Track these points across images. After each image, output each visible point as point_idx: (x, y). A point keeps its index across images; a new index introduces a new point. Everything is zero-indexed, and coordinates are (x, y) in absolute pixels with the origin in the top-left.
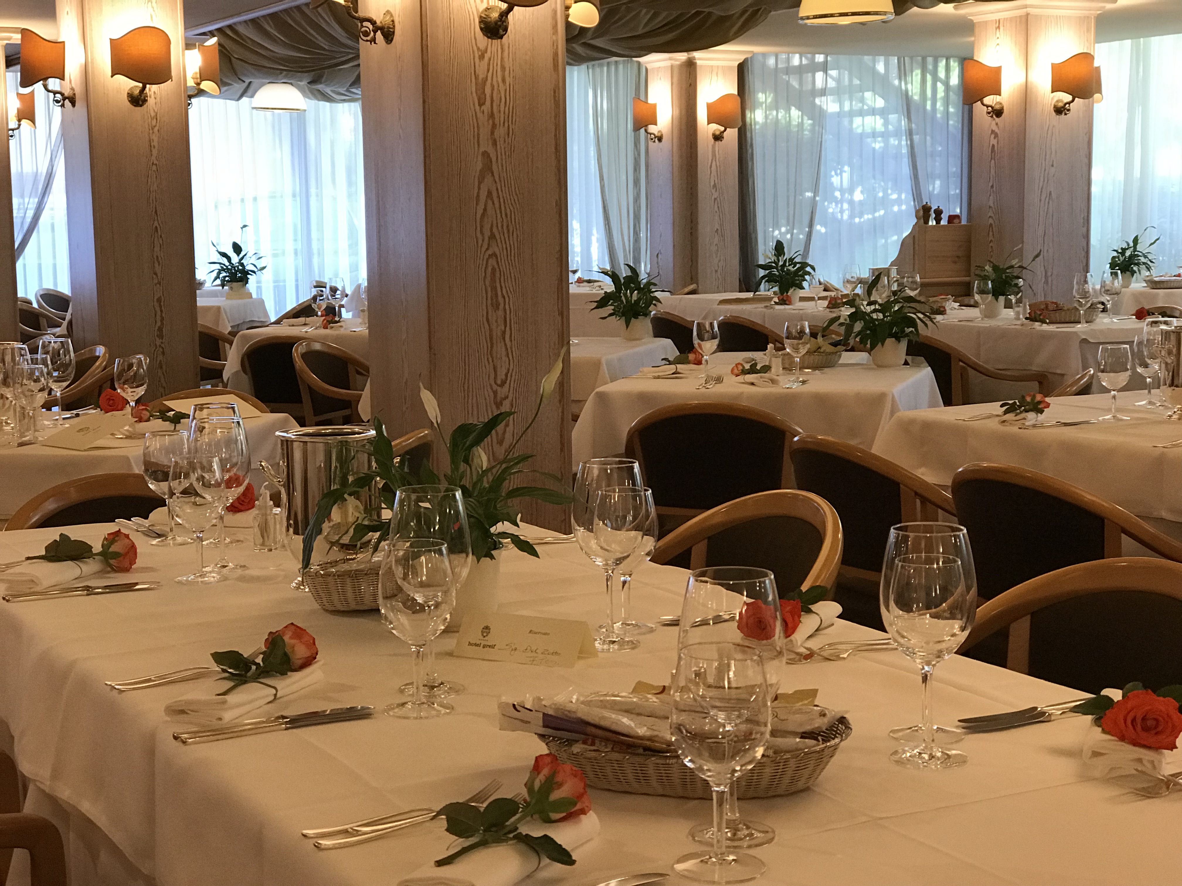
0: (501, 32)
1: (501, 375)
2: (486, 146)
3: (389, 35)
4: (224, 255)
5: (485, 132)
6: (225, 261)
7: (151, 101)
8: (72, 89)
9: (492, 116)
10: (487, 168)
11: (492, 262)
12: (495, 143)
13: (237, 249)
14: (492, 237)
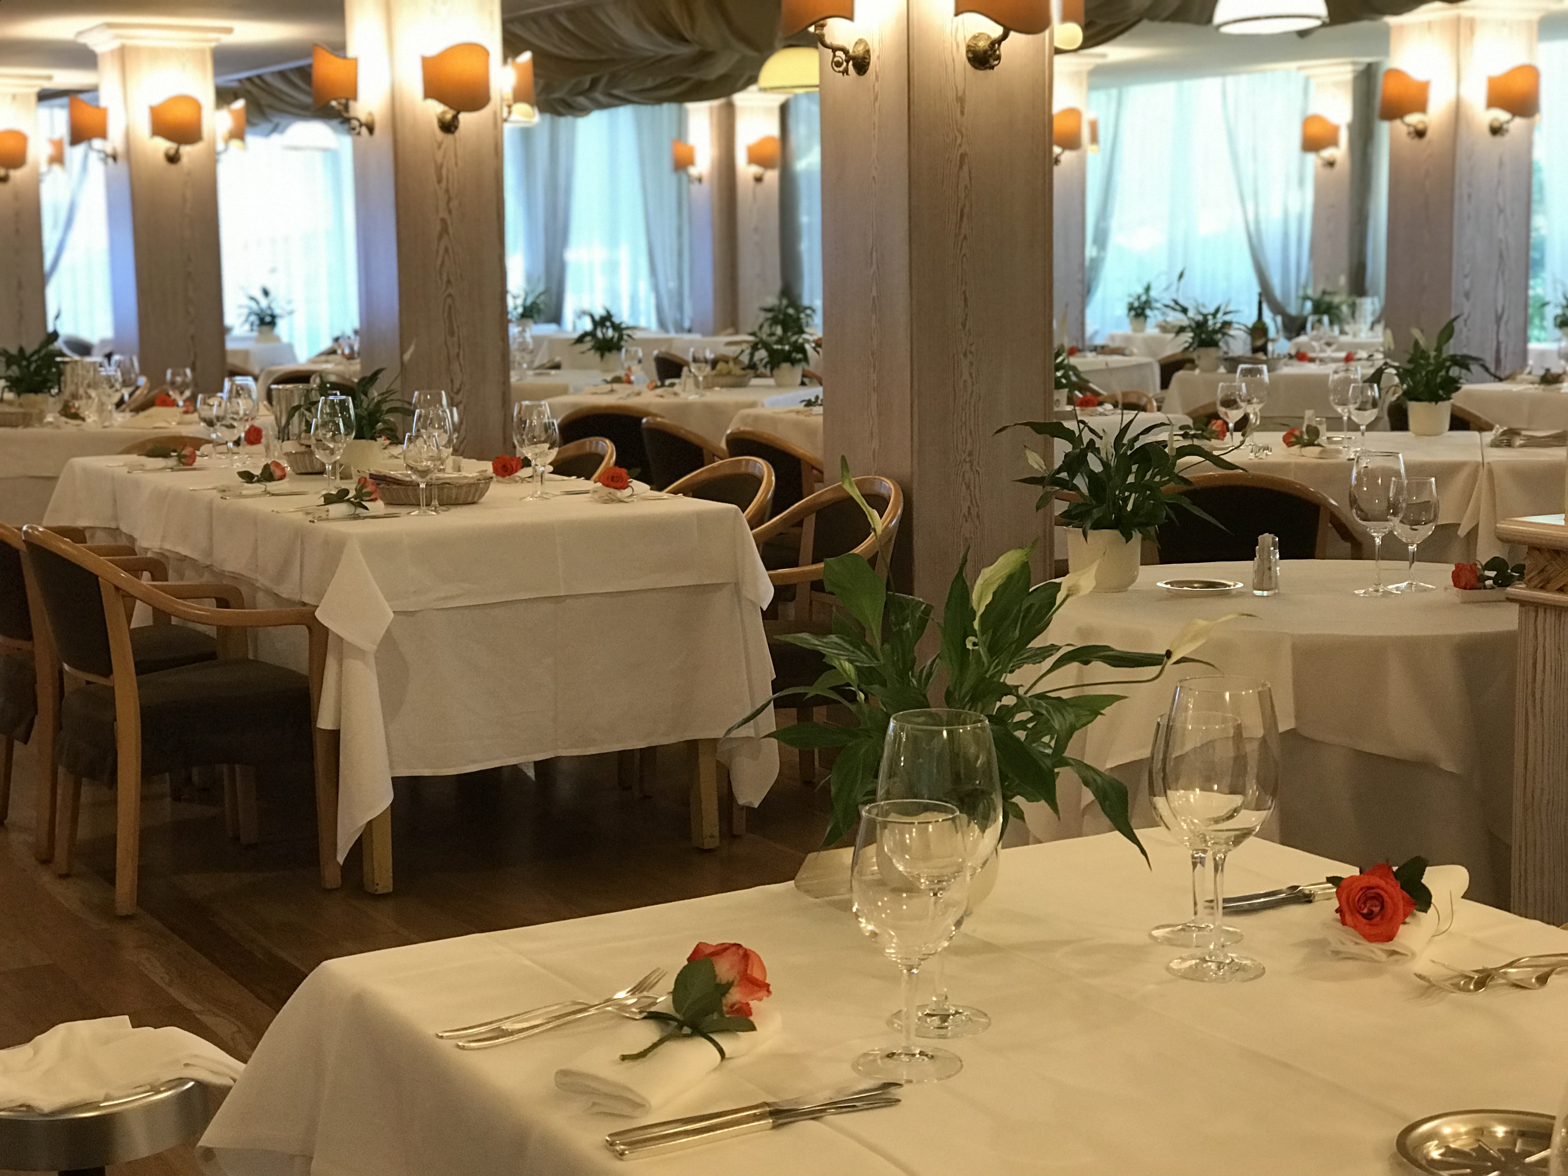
0: (453, 129)
1: (457, 385)
2: (443, 214)
3: (371, 129)
4: (252, 299)
5: (442, 204)
6: (253, 305)
7: (185, 160)
8: (114, 149)
9: (447, 191)
10: (445, 229)
11: (449, 301)
12: (450, 212)
13: (266, 293)
14: (449, 282)
